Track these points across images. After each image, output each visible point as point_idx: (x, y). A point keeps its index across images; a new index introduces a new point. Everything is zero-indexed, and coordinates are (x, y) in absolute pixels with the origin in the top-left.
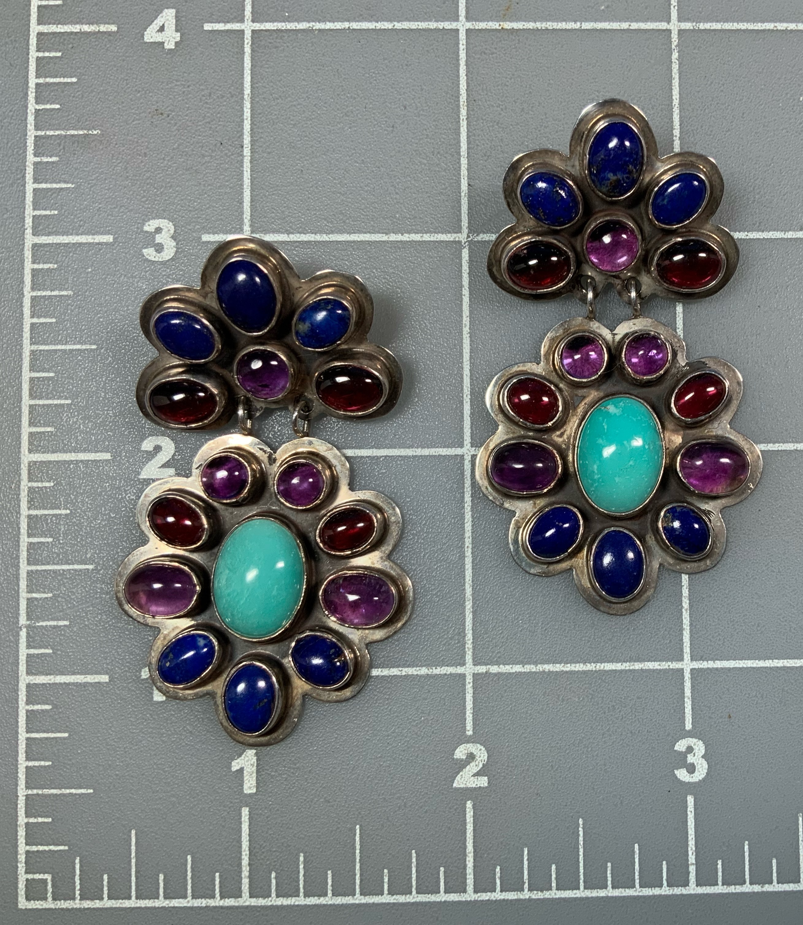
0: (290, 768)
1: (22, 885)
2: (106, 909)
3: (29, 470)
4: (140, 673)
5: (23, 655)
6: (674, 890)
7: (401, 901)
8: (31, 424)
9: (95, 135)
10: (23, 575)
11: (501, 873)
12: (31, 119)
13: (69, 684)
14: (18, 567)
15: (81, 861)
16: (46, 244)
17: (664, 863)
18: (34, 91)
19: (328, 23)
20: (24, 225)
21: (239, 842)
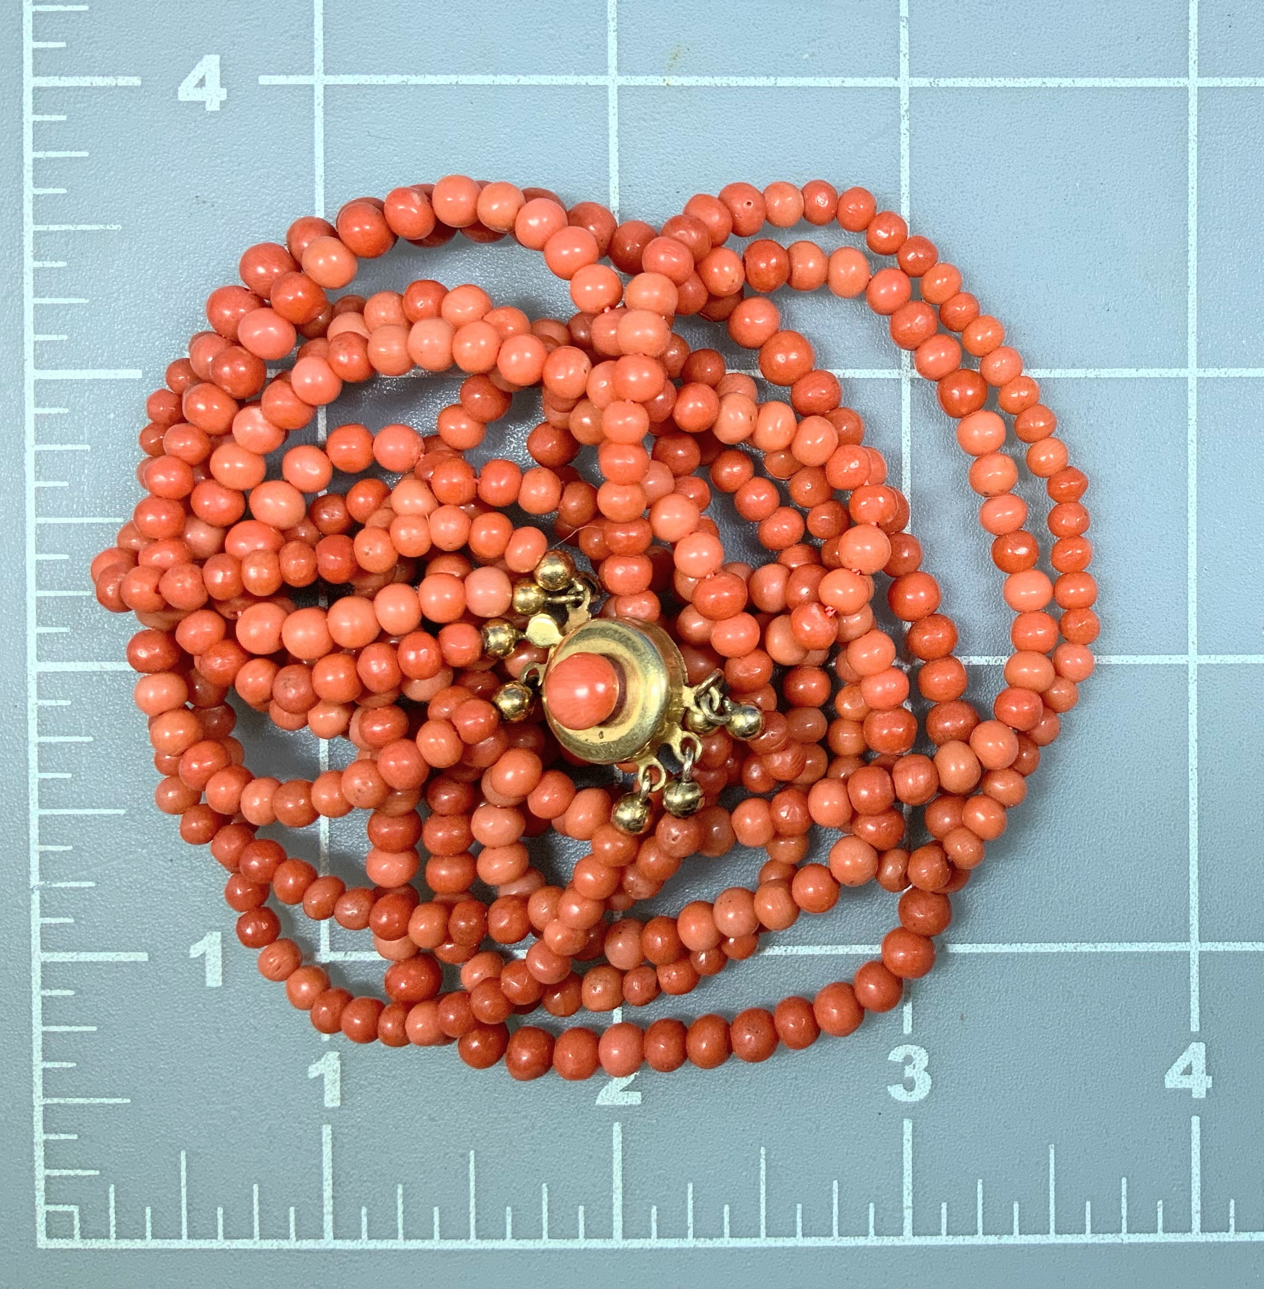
0: (383, 1075)
1: (41, 1220)
2: (149, 1251)
3: (39, 684)
4: (188, 950)
5: (37, 925)
6: (883, 1240)
7: (528, 1247)
8: (40, 622)
9: (114, 231)
10: (34, 822)
11: (658, 1215)
12: (28, 208)
13: (96, 963)
14: (27, 811)
15: (116, 1191)
16: (53, 381)
17: (871, 1205)
18: (31, 169)
19: (428, 76)
20: (23, 354)
21: (319, 1167)
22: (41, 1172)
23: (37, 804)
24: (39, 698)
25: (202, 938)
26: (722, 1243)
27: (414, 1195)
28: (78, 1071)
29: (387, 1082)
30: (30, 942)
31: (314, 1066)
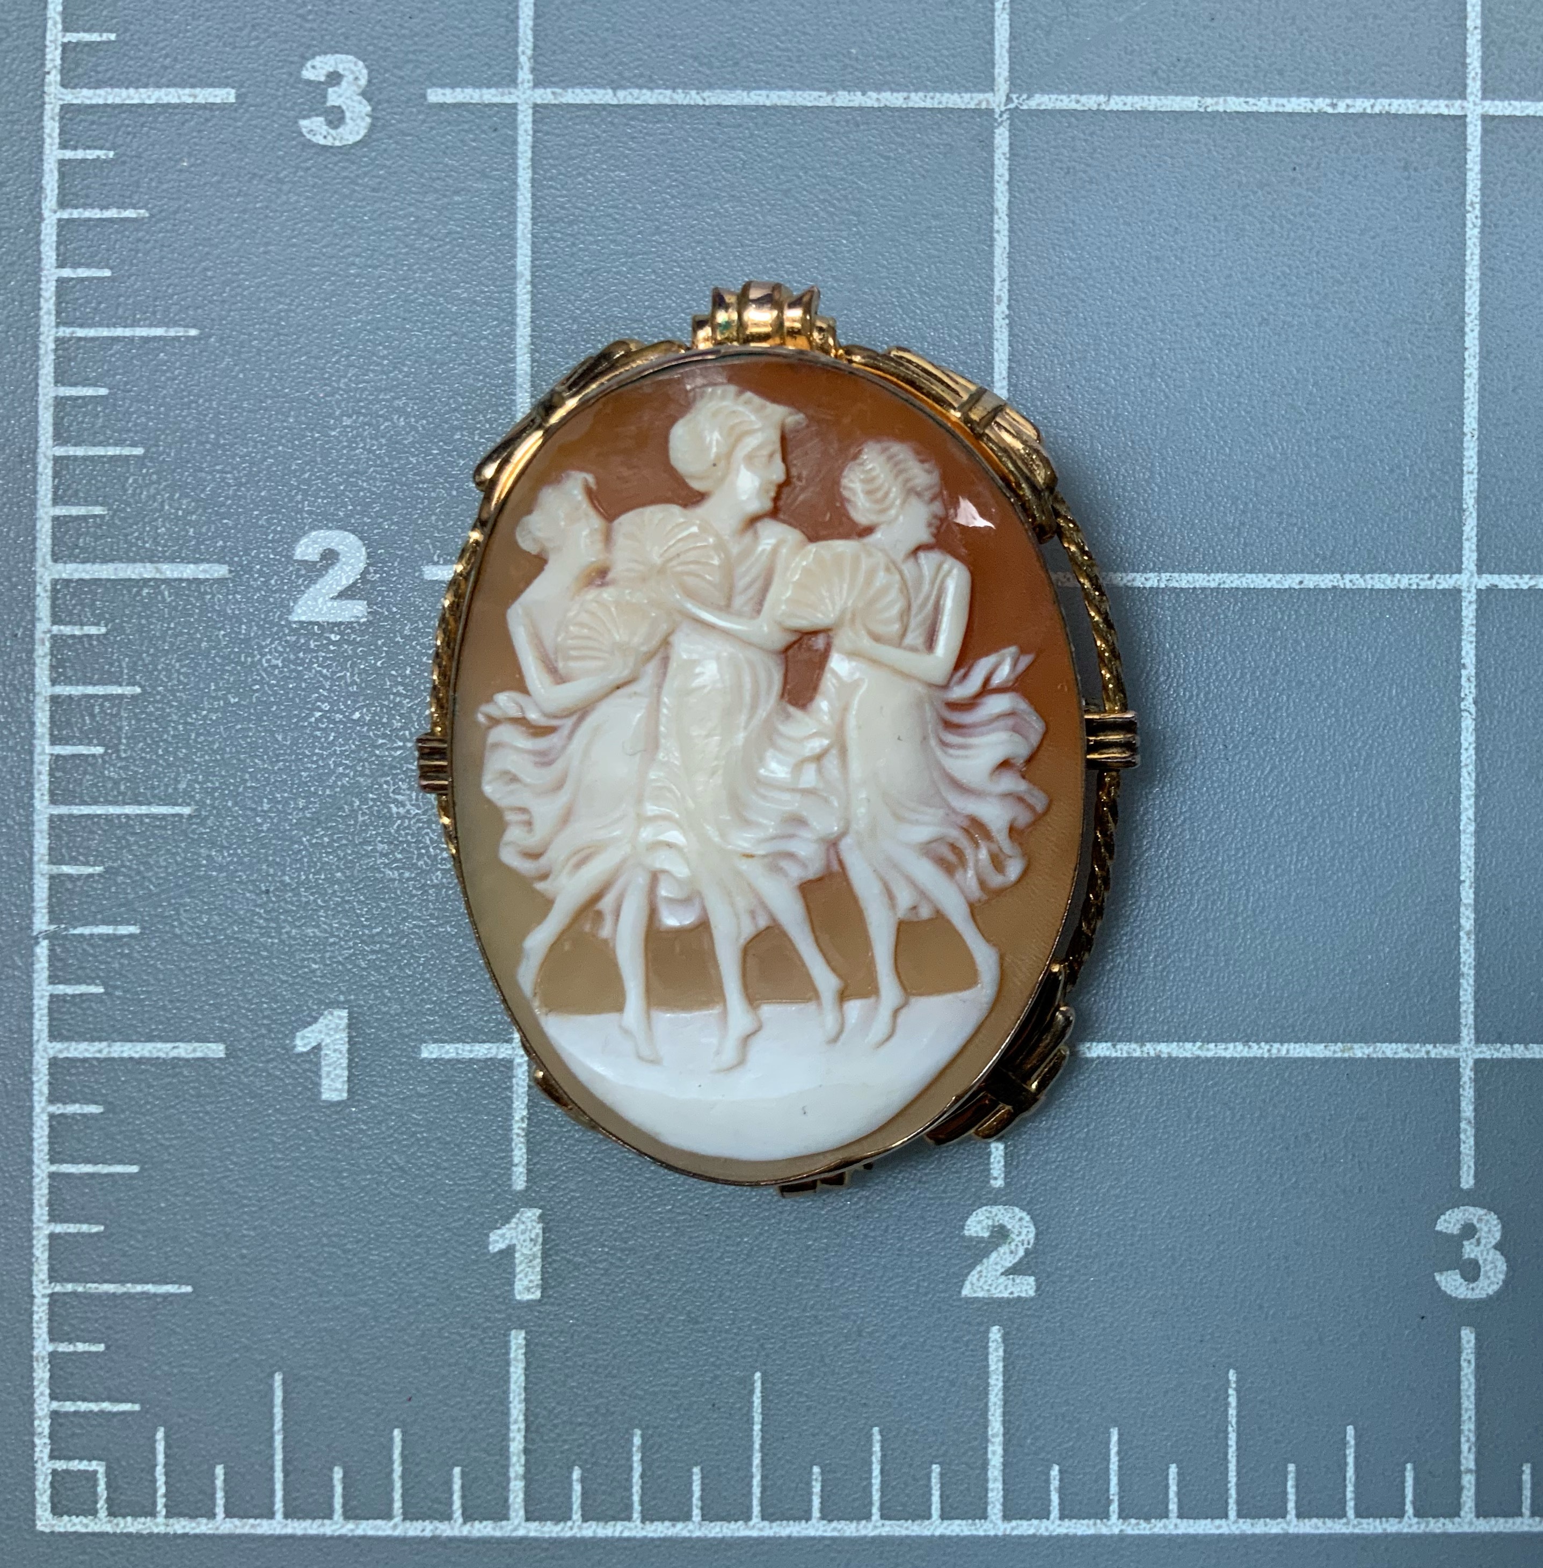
22: (43, 1405)
23: (46, 798)
24: (54, 623)
25: (316, 1020)
26: (1165, 1527)
27: (661, 1446)
28: (107, 1238)
29: (620, 1259)
30: (31, 1024)
31: (499, 1232)
